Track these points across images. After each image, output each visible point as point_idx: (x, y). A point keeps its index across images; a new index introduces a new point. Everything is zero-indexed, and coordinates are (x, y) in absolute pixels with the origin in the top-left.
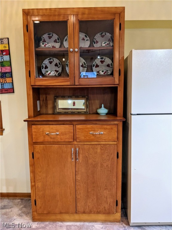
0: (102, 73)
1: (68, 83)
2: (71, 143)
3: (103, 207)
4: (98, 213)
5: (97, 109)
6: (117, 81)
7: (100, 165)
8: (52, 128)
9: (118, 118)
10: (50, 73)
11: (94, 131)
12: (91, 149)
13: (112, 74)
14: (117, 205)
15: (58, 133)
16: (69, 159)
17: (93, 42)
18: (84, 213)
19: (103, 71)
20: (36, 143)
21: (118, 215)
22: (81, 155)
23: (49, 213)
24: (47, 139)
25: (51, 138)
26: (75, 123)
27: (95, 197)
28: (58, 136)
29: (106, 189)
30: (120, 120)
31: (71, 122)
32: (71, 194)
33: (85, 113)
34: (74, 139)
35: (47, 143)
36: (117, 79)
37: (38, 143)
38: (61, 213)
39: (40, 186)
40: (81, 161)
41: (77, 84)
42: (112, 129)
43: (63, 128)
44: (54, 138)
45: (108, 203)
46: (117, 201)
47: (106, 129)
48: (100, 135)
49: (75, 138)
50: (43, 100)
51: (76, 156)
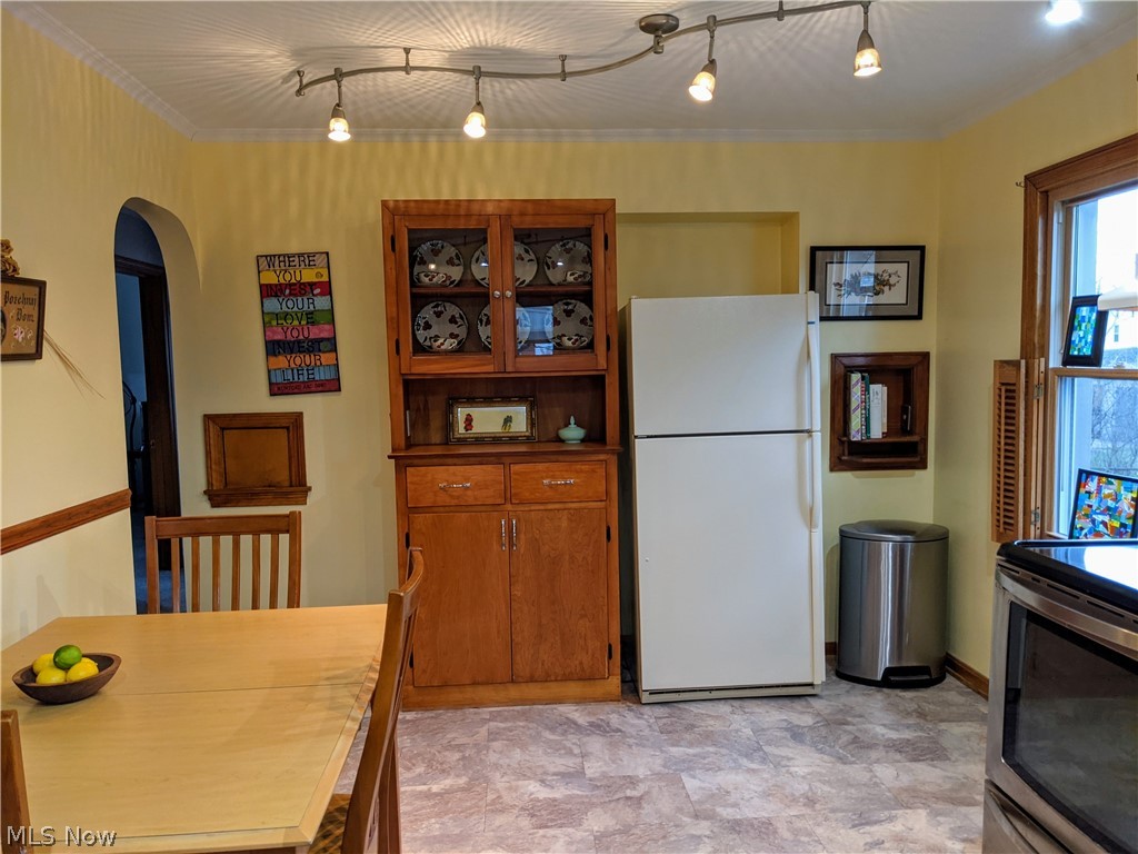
0: (569, 343)
1: (490, 368)
2: (498, 508)
3: (577, 662)
4: (566, 678)
5: (559, 429)
6: (602, 364)
7: (567, 557)
8: (454, 474)
9: (608, 448)
10: (442, 344)
11: (553, 477)
12: (547, 521)
13: (591, 346)
14: (610, 657)
15: (468, 485)
16: (495, 547)
17: (543, 264)
18: (532, 680)
19: (569, 339)
20: (416, 510)
21: (614, 683)
22: (522, 536)
23: (444, 685)
24: (442, 499)
25: (452, 496)
26: (507, 460)
27: (557, 638)
28: (469, 493)
29: (582, 616)
30: (612, 452)
31: (498, 459)
32: (498, 632)
33: (528, 440)
34: (508, 498)
35: (442, 509)
36: (601, 360)
37: (421, 510)
38: (475, 683)
39: (423, 617)
40: (522, 551)
41: (509, 369)
42: (594, 471)
43: (479, 473)
44: (458, 497)
45: (590, 652)
46: (610, 646)
47: (582, 471)
48: (568, 487)
49: (508, 495)
50: (418, 410)
51: (511, 537)
